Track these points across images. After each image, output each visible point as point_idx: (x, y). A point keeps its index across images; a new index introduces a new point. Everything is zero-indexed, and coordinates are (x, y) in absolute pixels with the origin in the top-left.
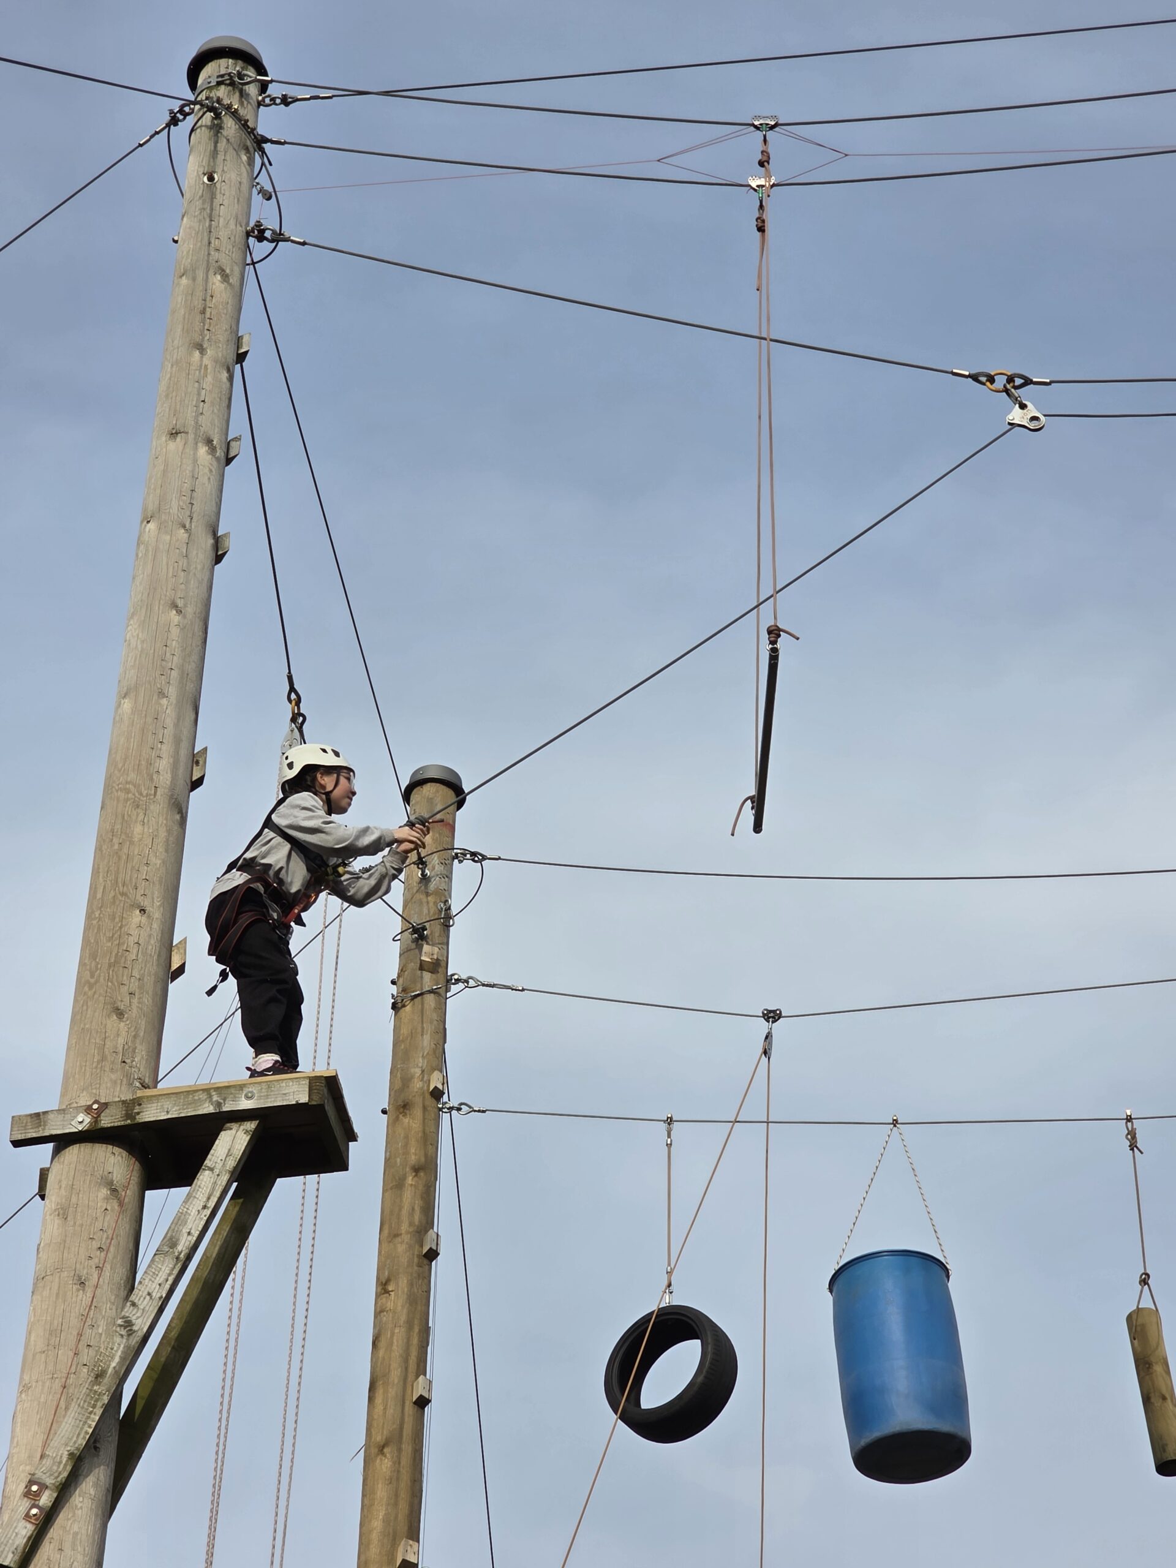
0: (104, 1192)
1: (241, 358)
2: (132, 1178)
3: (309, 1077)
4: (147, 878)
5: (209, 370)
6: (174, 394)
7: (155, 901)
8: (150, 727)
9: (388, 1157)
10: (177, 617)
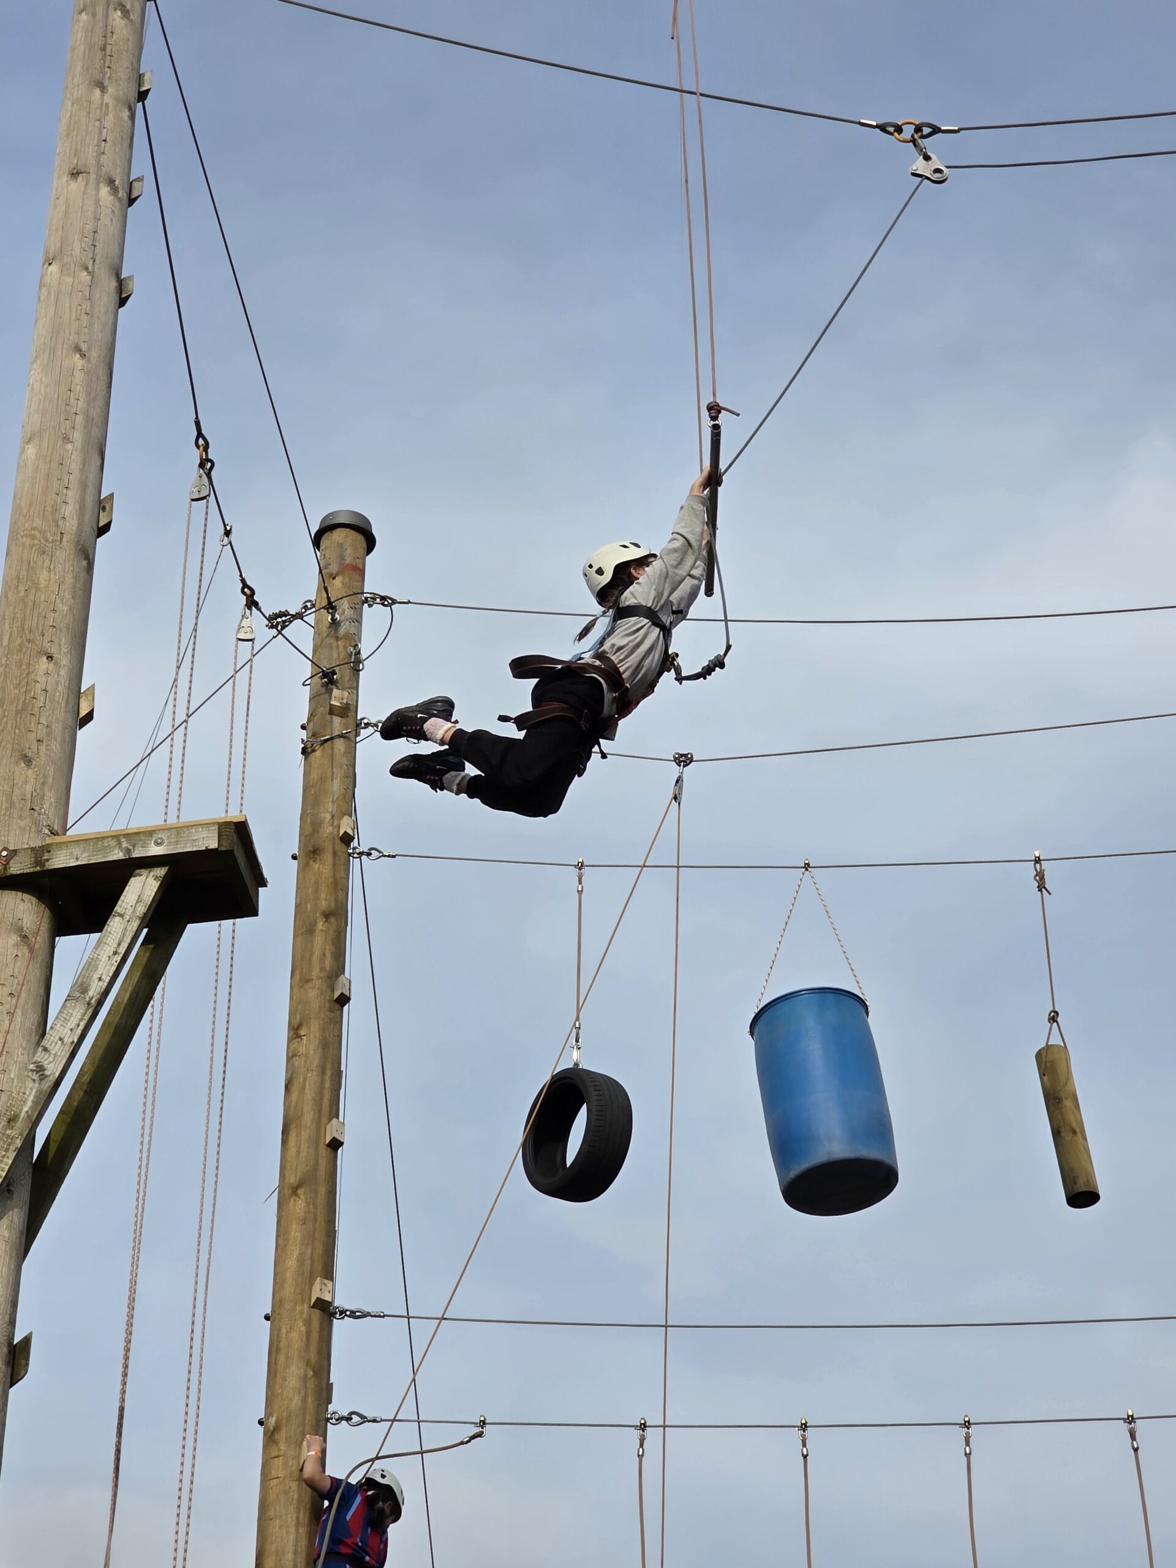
0: (14, 938)
1: (142, 96)
2: (42, 925)
3: (219, 823)
4: (54, 625)
5: (110, 109)
6: (75, 133)
7: (62, 648)
8: (55, 473)
9: (298, 902)
10: (81, 361)
